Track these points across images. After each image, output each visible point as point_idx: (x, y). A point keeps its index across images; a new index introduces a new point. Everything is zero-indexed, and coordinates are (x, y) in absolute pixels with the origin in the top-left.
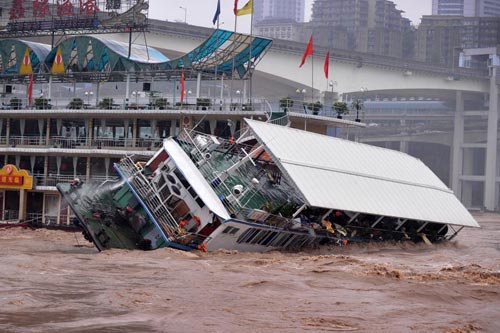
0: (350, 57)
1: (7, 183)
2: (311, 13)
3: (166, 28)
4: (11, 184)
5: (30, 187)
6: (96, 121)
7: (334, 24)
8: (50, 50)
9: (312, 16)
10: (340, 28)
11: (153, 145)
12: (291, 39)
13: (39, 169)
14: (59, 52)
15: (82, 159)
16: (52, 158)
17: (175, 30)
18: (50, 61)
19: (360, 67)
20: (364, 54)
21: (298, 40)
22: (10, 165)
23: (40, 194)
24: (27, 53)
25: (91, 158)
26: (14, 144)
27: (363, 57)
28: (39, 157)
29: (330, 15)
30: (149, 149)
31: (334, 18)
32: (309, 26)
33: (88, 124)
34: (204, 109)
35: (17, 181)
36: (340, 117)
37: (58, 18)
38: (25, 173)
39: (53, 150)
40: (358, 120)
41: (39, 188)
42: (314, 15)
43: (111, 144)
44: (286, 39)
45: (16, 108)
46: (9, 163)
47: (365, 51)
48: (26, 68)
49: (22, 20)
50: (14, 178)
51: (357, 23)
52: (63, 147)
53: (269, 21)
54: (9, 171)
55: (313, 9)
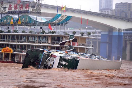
0: (125, 19)
1: (7, 51)
2: (115, 7)
3: (75, 11)
4: (7, 52)
5: (12, 53)
6: (28, 36)
7: (121, 10)
8: (18, 18)
9: (115, 8)
10: (123, 11)
11: (42, 42)
12: (109, 14)
13: (15, 48)
14: (20, 19)
15: (25, 46)
16: (18, 45)
17: (78, 11)
18: (17, 21)
19: (128, 22)
20: (129, 18)
21: (111, 14)
22: (7, 47)
23: (15, 54)
24: (12, 19)
25: (27, 46)
26: (9, 41)
27: (129, 19)
28: (15, 45)
29: (120, 8)
30: (40, 44)
31: (121, 8)
32: (115, 10)
33: (27, 37)
34: (54, 34)
35: (9, 51)
36: (89, 36)
37: (20, 10)
38: (11, 49)
39: (18, 43)
40: (94, 37)
41: (14, 53)
42: (116, 8)
43: (32, 42)
44: (108, 14)
45: (9, 33)
46: (7, 46)
47: (130, 17)
48: (12, 23)
49: (11, 10)
50: (8, 50)
51: (128, 10)
52: (20, 43)
53: (103, 9)
54: (7, 48)
55: (115, 6)
